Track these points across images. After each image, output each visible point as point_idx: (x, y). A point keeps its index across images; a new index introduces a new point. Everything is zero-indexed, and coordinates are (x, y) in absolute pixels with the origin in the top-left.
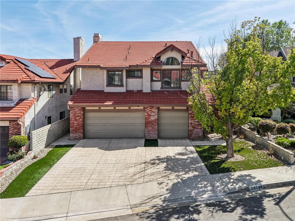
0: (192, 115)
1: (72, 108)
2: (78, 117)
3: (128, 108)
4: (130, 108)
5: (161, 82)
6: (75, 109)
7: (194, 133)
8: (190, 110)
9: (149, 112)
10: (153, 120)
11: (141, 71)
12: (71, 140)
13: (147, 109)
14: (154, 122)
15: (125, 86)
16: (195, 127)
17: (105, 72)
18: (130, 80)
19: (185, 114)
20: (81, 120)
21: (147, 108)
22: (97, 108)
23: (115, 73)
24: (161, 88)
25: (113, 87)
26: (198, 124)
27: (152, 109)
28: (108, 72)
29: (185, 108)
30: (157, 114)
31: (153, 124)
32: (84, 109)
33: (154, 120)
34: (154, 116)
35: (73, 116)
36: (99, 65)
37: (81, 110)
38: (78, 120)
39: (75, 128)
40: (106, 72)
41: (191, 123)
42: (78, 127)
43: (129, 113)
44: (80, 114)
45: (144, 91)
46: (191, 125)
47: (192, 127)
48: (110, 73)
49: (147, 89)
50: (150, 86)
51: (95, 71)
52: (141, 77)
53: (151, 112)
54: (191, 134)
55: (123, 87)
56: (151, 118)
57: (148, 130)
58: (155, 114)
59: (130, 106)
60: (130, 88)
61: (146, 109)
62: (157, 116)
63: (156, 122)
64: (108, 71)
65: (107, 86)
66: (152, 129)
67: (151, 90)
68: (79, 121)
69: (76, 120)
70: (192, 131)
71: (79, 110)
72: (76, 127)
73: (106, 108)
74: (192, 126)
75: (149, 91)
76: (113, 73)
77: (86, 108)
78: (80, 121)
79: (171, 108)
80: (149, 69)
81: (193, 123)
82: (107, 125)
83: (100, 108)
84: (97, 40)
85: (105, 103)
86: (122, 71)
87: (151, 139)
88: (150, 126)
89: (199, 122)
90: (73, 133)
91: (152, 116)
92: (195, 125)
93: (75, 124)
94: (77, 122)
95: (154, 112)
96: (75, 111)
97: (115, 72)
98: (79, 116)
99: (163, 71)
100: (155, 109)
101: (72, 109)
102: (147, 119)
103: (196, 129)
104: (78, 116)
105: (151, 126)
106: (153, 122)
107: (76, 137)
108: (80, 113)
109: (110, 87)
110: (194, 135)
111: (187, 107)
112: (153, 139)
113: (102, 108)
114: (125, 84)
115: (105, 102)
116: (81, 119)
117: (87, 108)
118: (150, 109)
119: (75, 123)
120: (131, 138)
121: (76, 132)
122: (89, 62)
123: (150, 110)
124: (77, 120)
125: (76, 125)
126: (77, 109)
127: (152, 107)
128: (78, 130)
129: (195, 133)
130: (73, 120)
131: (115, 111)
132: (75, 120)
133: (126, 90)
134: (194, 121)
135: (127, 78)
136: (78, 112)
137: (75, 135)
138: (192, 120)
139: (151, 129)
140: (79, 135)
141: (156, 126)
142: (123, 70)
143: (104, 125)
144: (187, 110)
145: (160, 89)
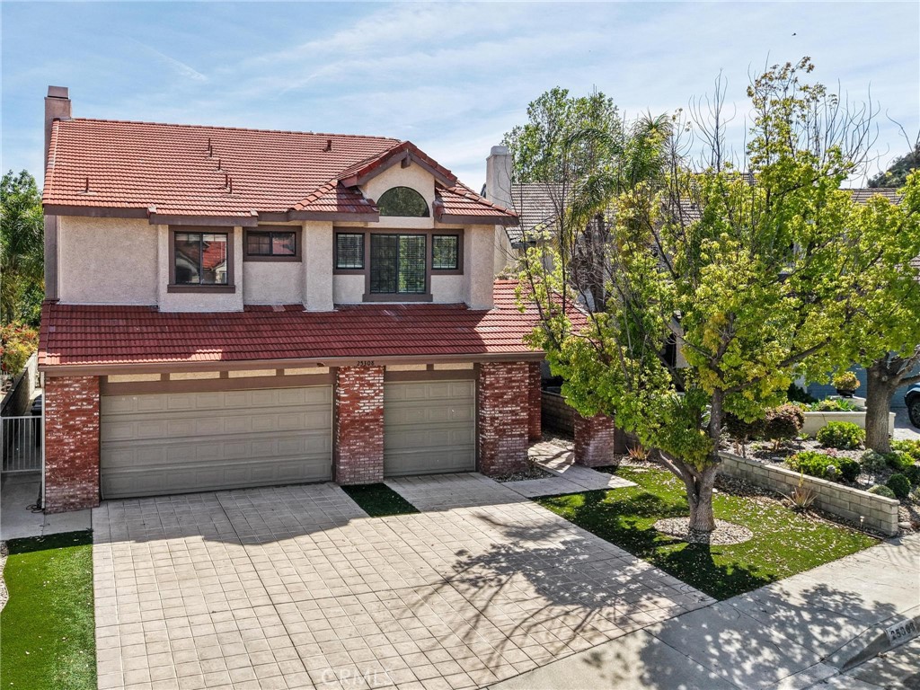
0: (497, 388)
1: (53, 379)
2: (79, 416)
3: (273, 373)
4: (280, 372)
5: (363, 277)
6: (67, 386)
7: (500, 452)
8: (490, 373)
9: (353, 385)
10: (367, 414)
11: (296, 233)
12: (50, 513)
13: (347, 376)
14: (371, 421)
15: (241, 289)
16: (505, 430)
17: (164, 235)
18: (259, 268)
19: (465, 389)
20: (91, 427)
21: (348, 369)
22: (157, 377)
23: (202, 237)
24: (365, 298)
25: (192, 295)
26: (513, 420)
27: (363, 373)
28: (176, 233)
29: (470, 366)
30: (381, 391)
31: (367, 429)
32: (101, 383)
33: (372, 414)
34: (373, 398)
35: (57, 412)
36: (145, 205)
37: (90, 389)
38: (79, 429)
39: (65, 462)
40: (167, 236)
41: (493, 419)
42: (80, 457)
43: (276, 392)
44: (89, 404)
45: (312, 307)
46: (492, 425)
47: (497, 431)
48: (183, 238)
49: (319, 301)
50: (331, 289)
51: (117, 229)
52: (296, 255)
53: (362, 385)
54: (492, 457)
55: (234, 292)
56: (359, 408)
57: (350, 451)
58: (375, 391)
59: (279, 364)
60: (257, 298)
61: (343, 373)
62: (380, 398)
63: (377, 420)
64: (175, 231)
65: (171, 289)
66: (364, 447)
67: (335, 305)
68: (83, 433)
69: (71, 429)
70: (495, 444)
71: (83, 388)
72: (71, 458)
73: (190, 376)
74: (496, 427)
75: (330, 308)
76: (193, 238)
77: (109, 376)
78: (89, 432)
79: (423, 367)
80: (327, 226)
81: (497, 418)
82: (192, 443)
83: (165, 377)
84: (61, 111)
85: (194, 358)
86: (228, 232)
87: (362, 483)
88: (356, 438)
89: (517, 414)
90: (59, 484)
91: (363, 398)
92: (505, 424)
93: (68, 444)
94: (75, 436)
95: (372, 385)
96: (68, 392)
97: (201, 234)
98: (86, 410)
99: (372, 234)
100: (376, 372)
101: (54, 386)
102: (348, 411)
103: (509, 436)
104: (80, 412)
105: (361, 437)
106: (368, 421)
107: (72, 497)
108: (89, 401)
109: (184, 295)
110: (501, 458)
111: (475, 364)
112: (367, 483)
113: (174, 377)
114: (241, 283)
115: (190, 354)
116: (92, 422)
117: (112, 379)
118: (356, 373)
119: (67, 439)
120: (285, 486)
121: (71, 477)
122: (89, 193)
123: (357, 379)
124: (73, 428)
125: (71, 451)
126: (77, 381)
127: (365, 367)
128: (78, 468)
129: (504, 451)
130: (58, 430)
131: (224, 384)
132: (65, 427)
133: (245, 306)
134: (500, 412)
135: (245, 260)
136: (79, 393)
137: (67, 490)
138: (495, 406)
139: (360, 447)
140: (85, 488)
141: (378, 434)
142: (233, 228)
143: (179, 441)
144: (477, 374)
145: (361, 300)
